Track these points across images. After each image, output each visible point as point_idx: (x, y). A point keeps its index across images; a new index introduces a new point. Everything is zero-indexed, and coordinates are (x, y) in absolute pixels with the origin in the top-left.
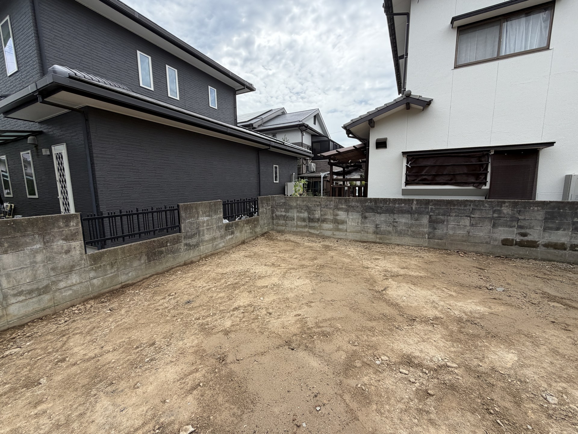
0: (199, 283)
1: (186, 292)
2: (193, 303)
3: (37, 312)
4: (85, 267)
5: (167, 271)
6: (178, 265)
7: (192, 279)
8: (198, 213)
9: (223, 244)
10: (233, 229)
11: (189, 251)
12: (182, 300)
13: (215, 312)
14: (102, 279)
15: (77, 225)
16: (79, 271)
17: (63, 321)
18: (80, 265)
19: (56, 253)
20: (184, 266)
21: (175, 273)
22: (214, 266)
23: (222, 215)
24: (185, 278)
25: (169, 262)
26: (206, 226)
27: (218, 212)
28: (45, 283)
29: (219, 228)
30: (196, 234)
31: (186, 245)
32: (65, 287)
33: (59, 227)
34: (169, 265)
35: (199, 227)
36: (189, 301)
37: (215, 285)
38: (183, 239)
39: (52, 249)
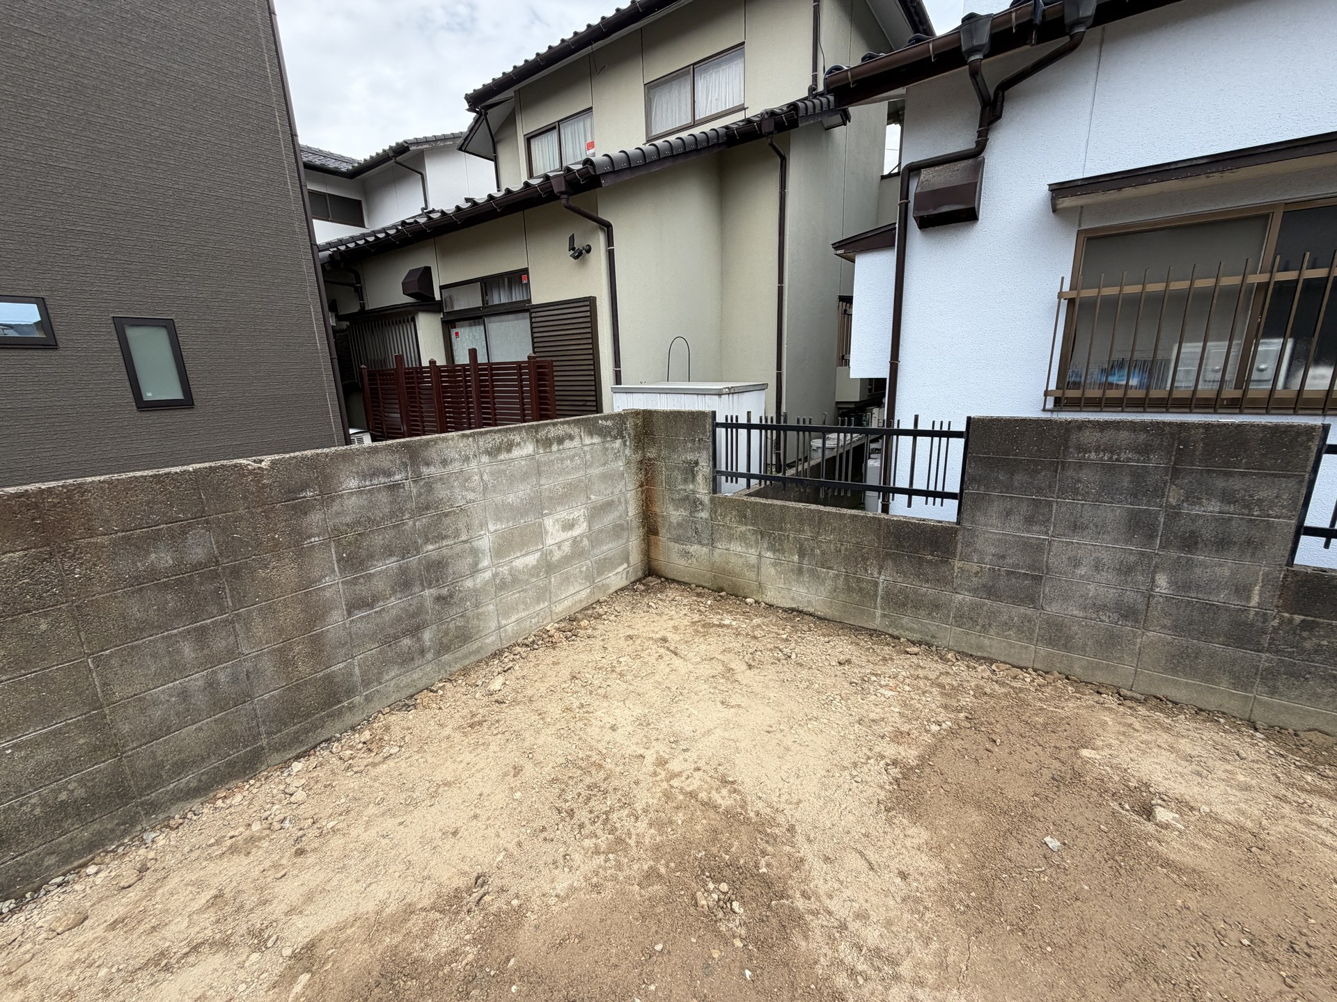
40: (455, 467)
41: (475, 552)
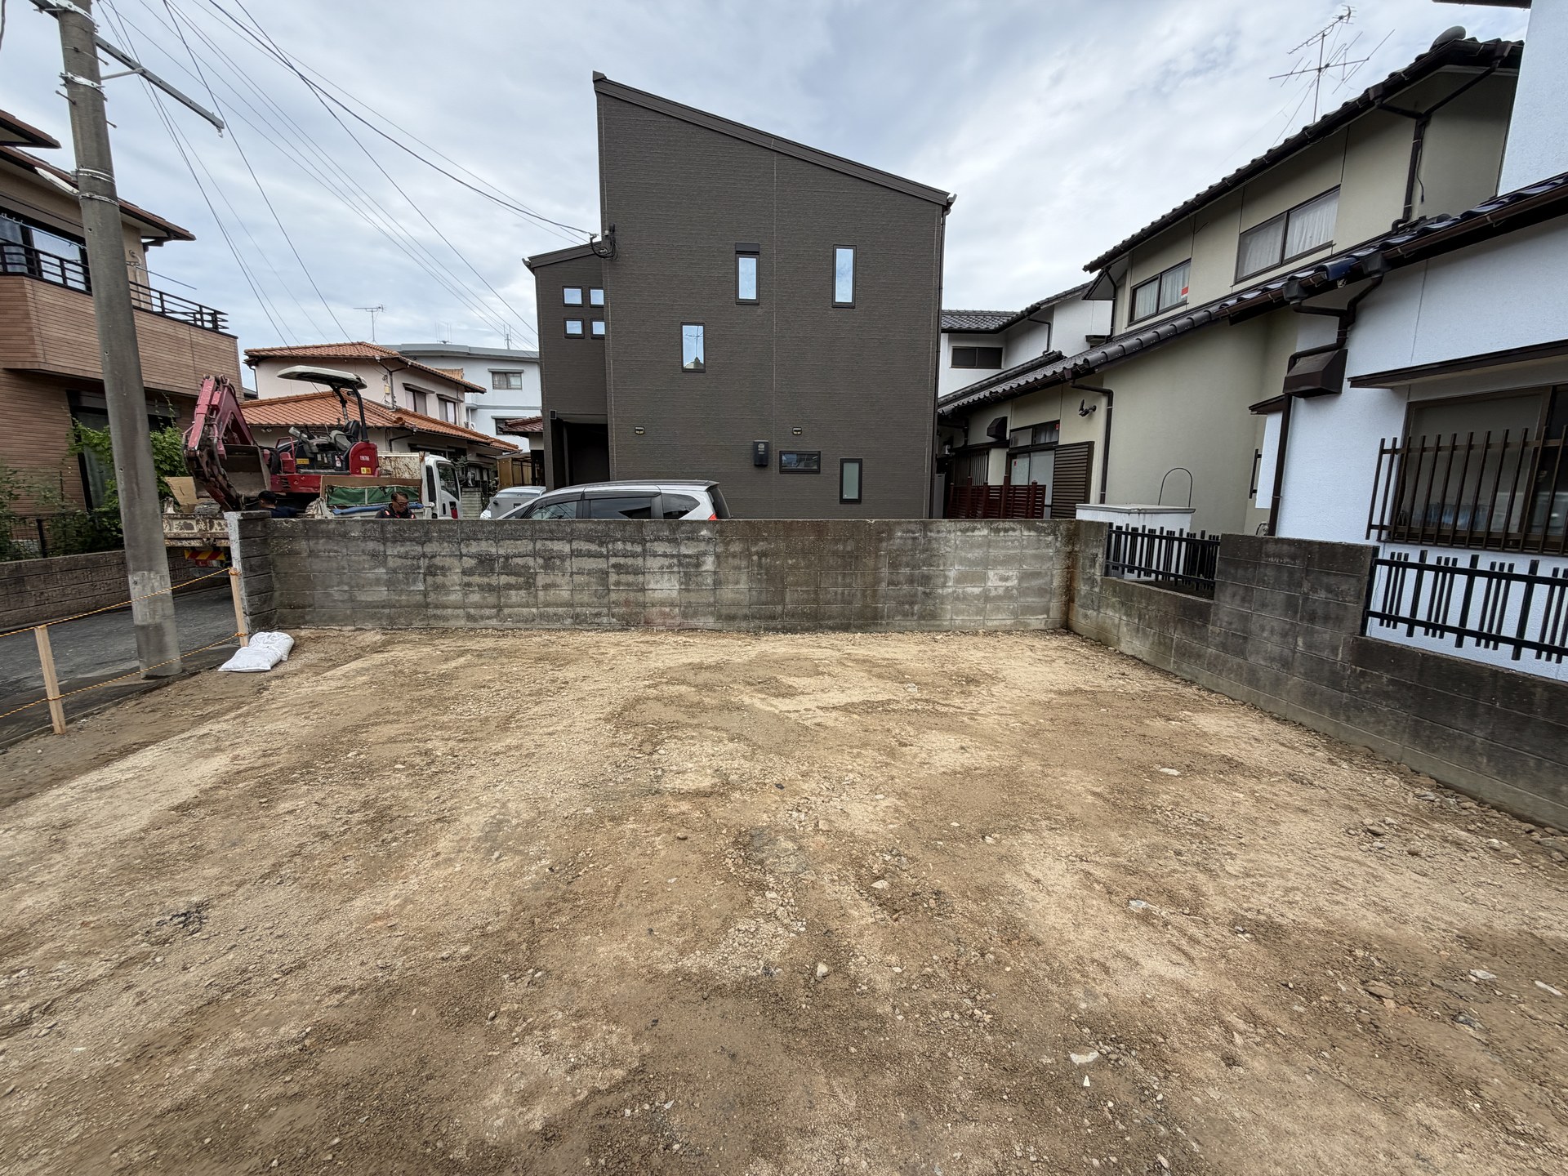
40: (943, 535)
41: (946, 577)
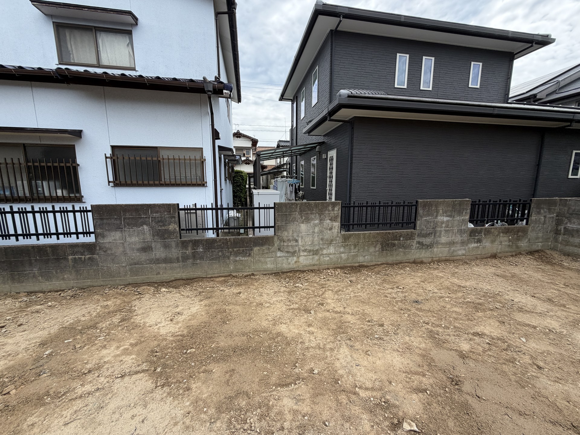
0: (430, 287)
1: (415, 290)
2: (421, 304)
3: (311, 265)
4: (339, 243)
5: (396, 264)
6: (408, 261)
7: (422, 280)
8: (437, 212)
9: (464, 252)
10: (482, 236)
11: (421, 250)
12: (410, 297)
13: (448, 325)
14: (348, 255)
15: (339, 210)
16: (335, 245)
17: (322, 278)
18: (336, 240)
19: (325, 229)
20: (413, 264)
21: (404, 268)
22: (448, 273)
23: (467, 217)
24: (414, 277)
25: (399, 255)
26: (444, 227)
27: (463, 213)
28: (317, 247)
29: (461, 232)
30: (432, 233)
31: (419, 243)
32: (326, 254)
33: (329, 211)
34: (399, 258)
35: (436, 227)
36: (417, 301)
37: (449, 295)
38: (416, 236)
39: (323, 225)
